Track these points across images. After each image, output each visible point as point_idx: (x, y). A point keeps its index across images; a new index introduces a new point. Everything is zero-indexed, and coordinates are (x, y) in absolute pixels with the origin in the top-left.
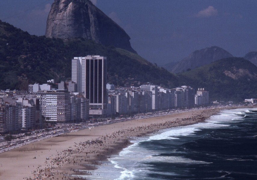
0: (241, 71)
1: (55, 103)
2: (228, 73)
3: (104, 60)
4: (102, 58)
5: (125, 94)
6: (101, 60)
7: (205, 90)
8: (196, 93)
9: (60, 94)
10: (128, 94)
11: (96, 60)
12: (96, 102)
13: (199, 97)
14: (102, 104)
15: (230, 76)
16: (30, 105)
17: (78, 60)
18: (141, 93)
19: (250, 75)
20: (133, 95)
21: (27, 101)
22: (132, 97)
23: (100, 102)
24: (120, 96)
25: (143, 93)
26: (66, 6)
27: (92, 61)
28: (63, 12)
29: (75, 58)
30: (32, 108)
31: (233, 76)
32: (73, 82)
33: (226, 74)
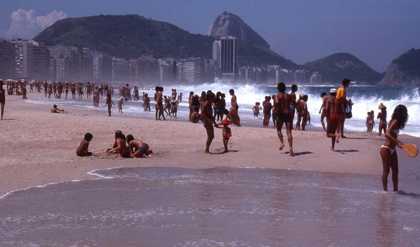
0: (347, 62)
1: (192, 68)
2: (338, 64)
3: (235, 40)
4: (233, 38)
5: (253, 69)
6: (233, 40)
7: (319, 73)
8: (311, 75)
9: (197, 61)
10: (256, 69)
11: (229, 40)
12: (229, 72)
13: (314, 78)
14: (233, 74)
15: (339, 66)
16: (167, 65)
17: (218, 43)
18: (267, 70)
19: (355, 66)
20: (260, 70)
21: (165, 61)
22: (259, 72)
23: (232, 72)
24: (249, 70)
25: (269, 70)
26: (224, 23)
27: (226, 40)
28: (222, 27)
29: (215, 41)
30: (169, 67)
31: (342, 67)
32: (213, 60)
33: (336, 65)
